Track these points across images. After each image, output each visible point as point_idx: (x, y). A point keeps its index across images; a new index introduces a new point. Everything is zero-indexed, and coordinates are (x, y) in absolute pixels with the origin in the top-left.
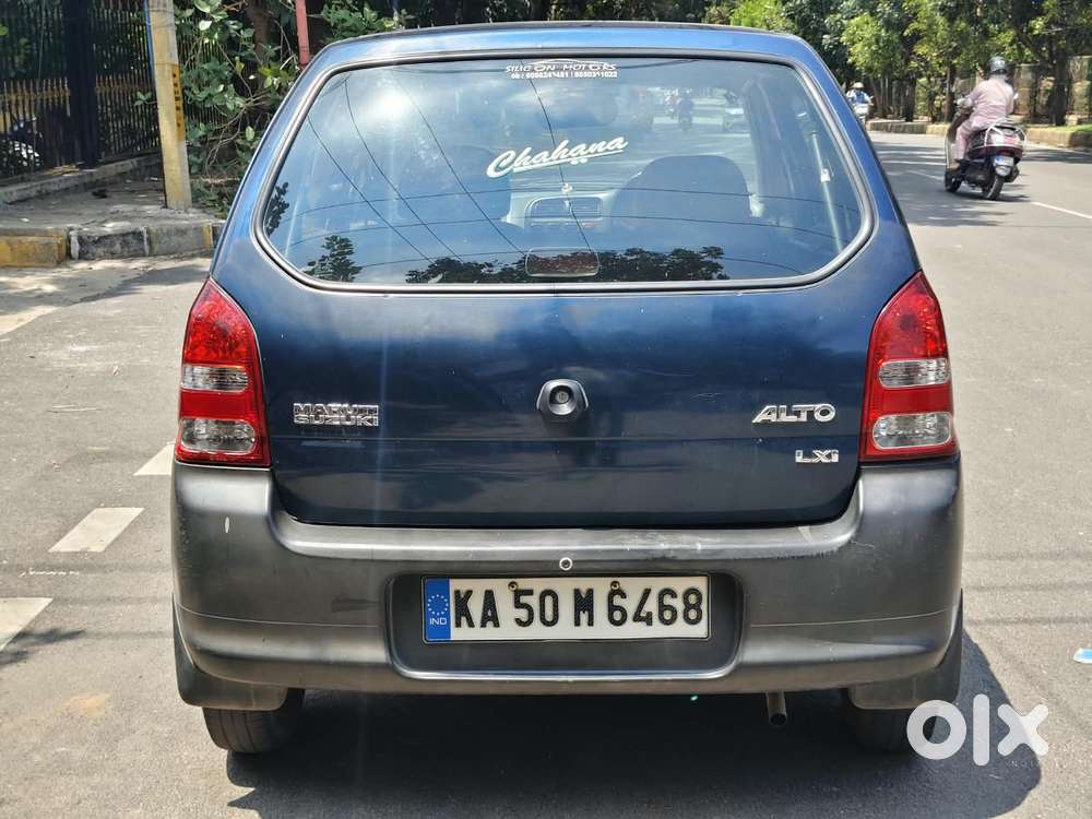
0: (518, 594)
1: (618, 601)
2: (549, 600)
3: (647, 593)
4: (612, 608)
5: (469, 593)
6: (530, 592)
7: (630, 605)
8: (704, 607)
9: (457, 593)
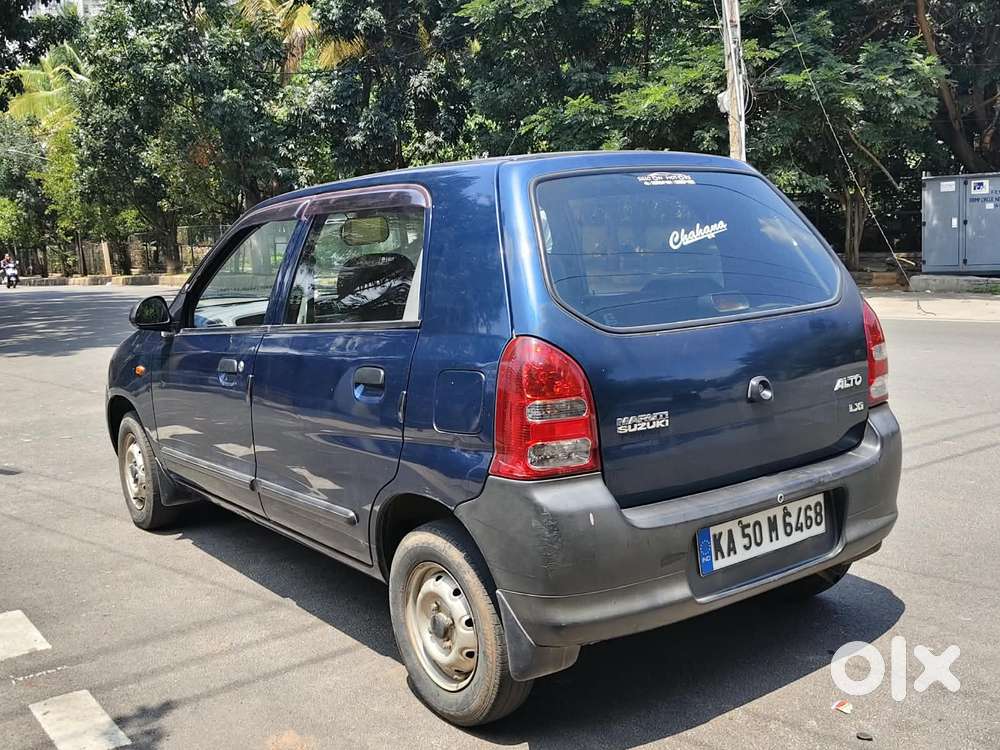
0: (744, 527)
1: (788, 520)
2: (757, 527)
3: (800, 509)
4: (786, 525)
5: (721, 534)
6: (748, 526)
7: (792, 520)
8: (823, 513)
9: (715, 536)
